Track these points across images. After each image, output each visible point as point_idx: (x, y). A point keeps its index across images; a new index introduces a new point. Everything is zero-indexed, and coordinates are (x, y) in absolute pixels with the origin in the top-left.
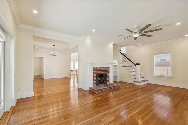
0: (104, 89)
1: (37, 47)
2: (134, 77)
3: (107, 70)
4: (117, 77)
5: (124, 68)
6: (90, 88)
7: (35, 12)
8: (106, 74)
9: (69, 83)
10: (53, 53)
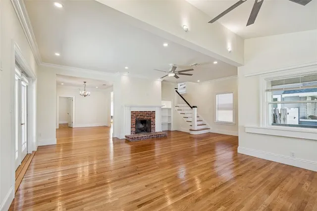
0: (142, 137)
1: (62, 84)
2: (190, 124)
3: (152, 114)
4: (170, 124)
5: (180, 112)
6: (126, 136)
7: (57, 54)
8: (150, 120)
9: (108, 132)
10: (83, 92)
